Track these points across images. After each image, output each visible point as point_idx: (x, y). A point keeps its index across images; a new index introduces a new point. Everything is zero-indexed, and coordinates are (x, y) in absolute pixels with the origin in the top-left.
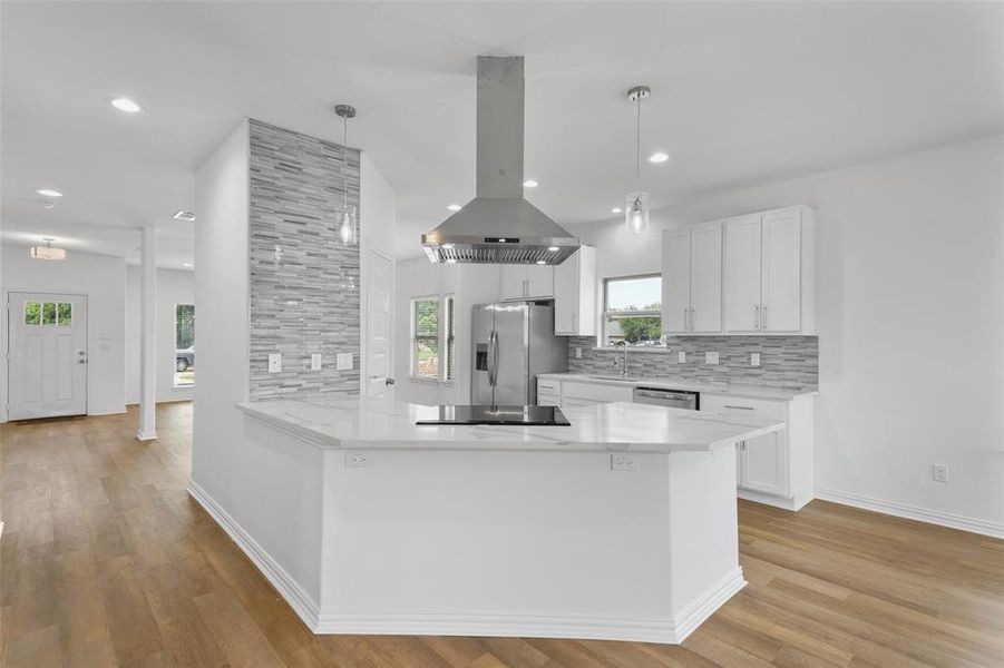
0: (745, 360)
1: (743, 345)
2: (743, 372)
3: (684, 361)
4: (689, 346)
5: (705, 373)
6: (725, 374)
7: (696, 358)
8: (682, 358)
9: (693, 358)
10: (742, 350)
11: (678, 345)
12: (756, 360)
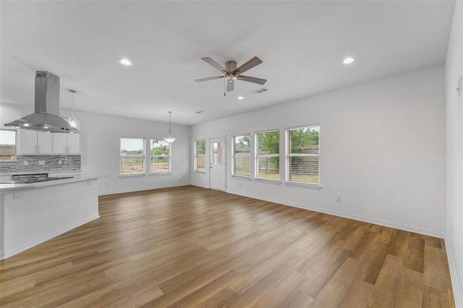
0: (56, 163)
1: (55, 158)
2: (55, 166)
3: (27, 164)
4: (30, 159)
5: (37, 168)
6: (48, 168)
7: (34, 163)
8: (26, 163)
9: (32, 163)
10: (55, 160)
11: (23, 158)
12: (60, 162)
